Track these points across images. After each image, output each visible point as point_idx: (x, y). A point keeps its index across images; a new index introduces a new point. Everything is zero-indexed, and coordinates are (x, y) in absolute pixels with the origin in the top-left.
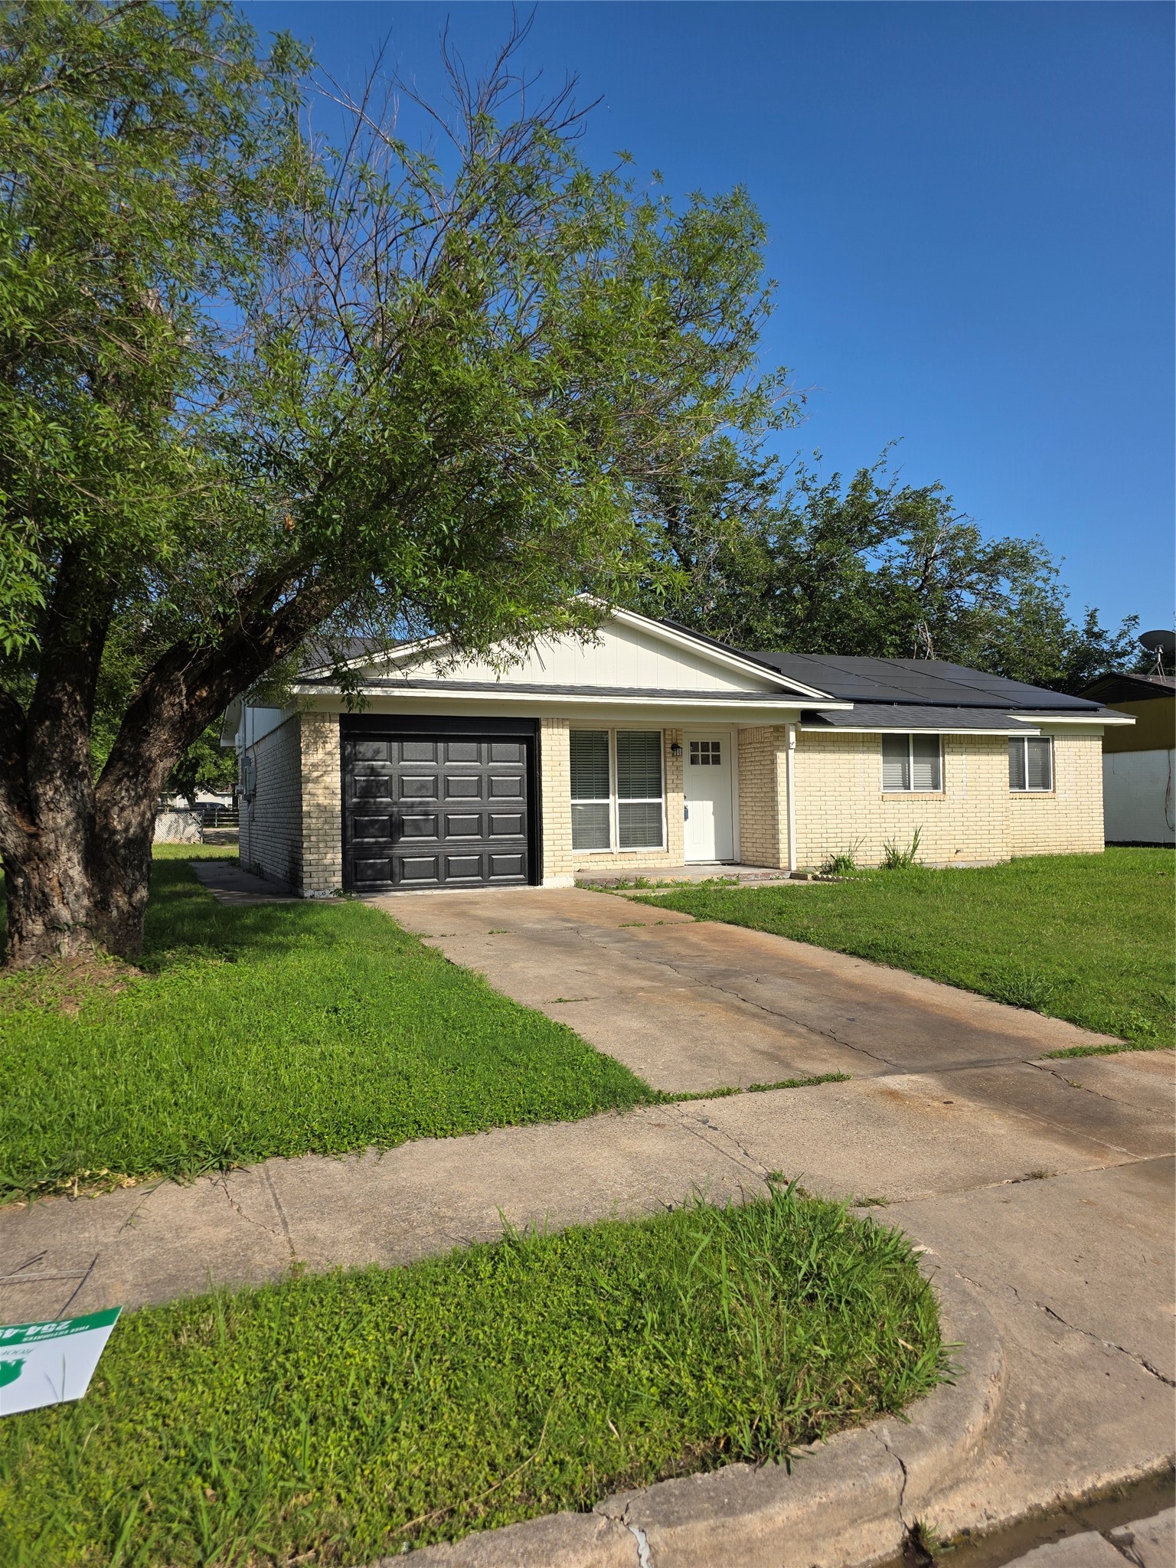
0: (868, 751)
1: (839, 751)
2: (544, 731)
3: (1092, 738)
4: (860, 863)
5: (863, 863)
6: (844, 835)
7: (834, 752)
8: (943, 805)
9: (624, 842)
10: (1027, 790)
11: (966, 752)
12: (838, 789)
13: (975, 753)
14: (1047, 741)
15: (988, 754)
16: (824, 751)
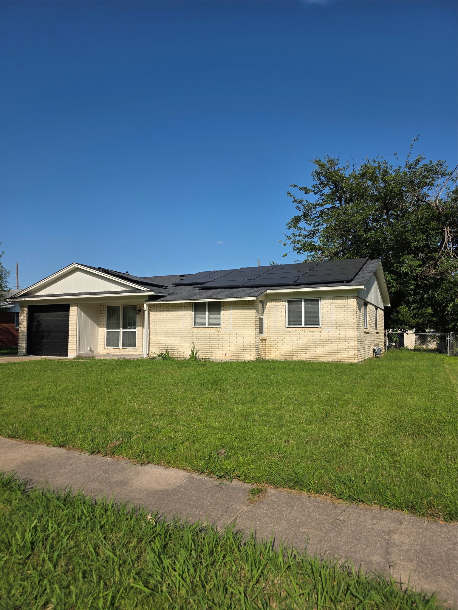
0: (187, 310)
1: (174, 311)
2: (71, 308)
3: (348, 297)
4: (181, 357)
5: (182, 357)
6: (175, 345)
7: (172, 311)
8: (220, 333)
9: (124, 345)
10: (303, 326)
11: (233, 309)
12: (173, 326)
13: (237, 309)
14: (318, 300)
15: (244, 309)
16: (168, 311)
